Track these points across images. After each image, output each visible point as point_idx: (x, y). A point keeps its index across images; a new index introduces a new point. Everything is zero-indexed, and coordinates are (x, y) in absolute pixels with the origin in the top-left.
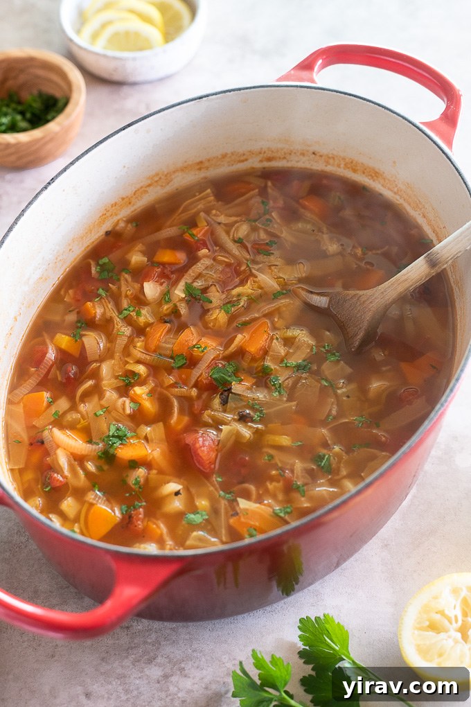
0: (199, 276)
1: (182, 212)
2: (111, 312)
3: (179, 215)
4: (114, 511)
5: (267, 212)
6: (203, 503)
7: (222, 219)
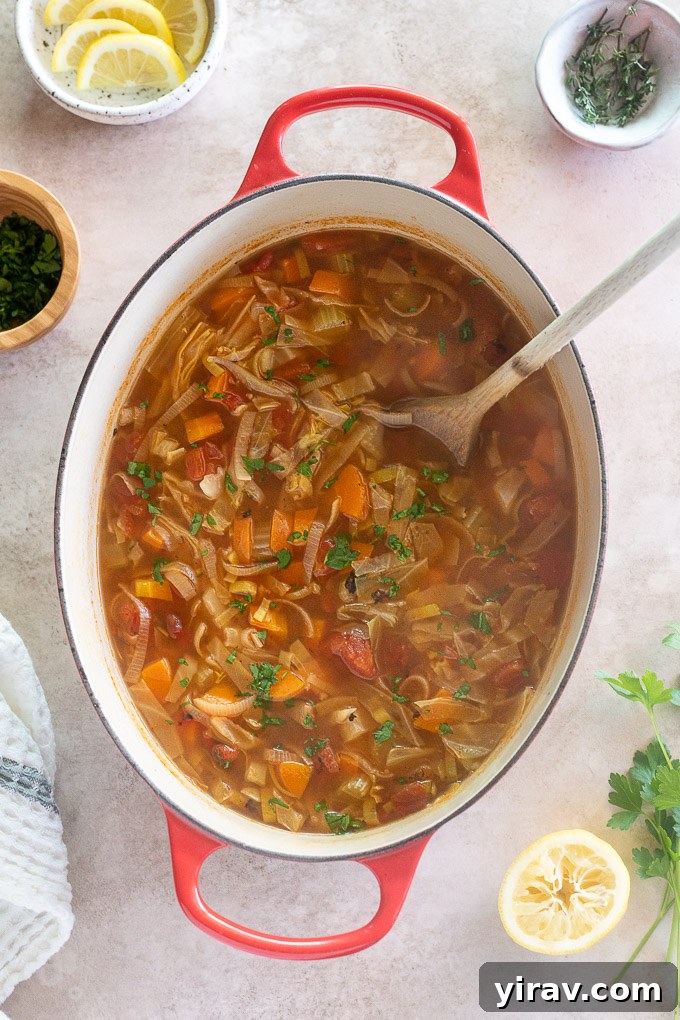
0: (251, 443)
1: (185, 364)
2: (180, 531)
3: (182, 369)
4: (302, 761)
5: (280, 321)
6: (381, 715)
7: (235, 355)
